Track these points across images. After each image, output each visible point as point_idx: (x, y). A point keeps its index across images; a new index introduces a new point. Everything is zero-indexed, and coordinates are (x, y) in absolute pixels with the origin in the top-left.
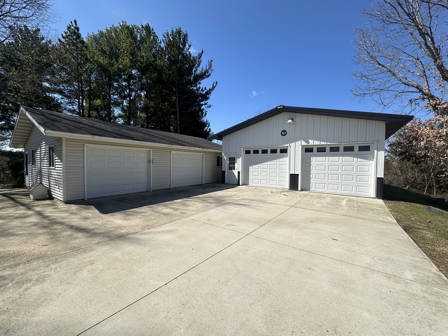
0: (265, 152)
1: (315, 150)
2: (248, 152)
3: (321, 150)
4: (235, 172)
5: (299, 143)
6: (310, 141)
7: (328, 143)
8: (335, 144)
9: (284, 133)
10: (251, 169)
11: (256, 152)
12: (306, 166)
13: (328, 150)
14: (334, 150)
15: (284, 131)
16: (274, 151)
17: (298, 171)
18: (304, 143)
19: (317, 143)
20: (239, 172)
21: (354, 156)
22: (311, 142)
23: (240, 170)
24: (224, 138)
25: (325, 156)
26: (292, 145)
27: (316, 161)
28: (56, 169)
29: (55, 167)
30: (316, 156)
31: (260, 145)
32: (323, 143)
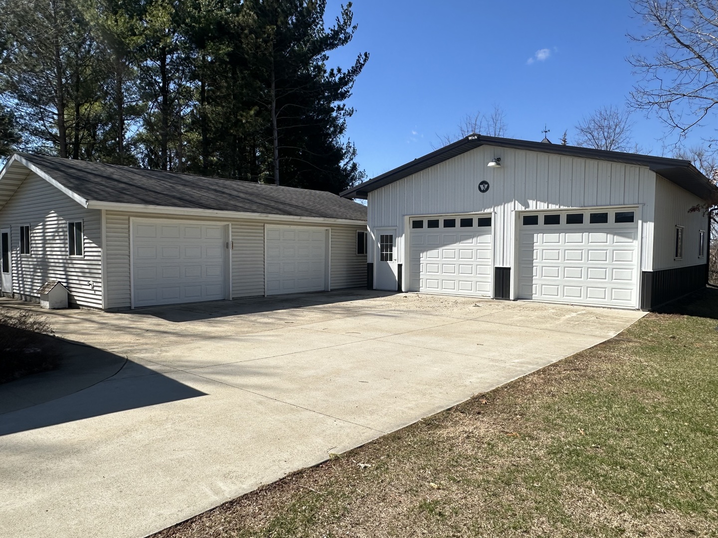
0: (450, 223)
1: (541, 220)
2: (417, 224)
3: (552, 220)
4: (393, 266)
5: (510, 206)
6: (530, 202)
7: (562, 207)
8: (574, 209)
9: (484, 187)
10: (426, 258)
11: (433, 224)
12: (525, 251)
13: (563, 219)
14: (575, 219)
15: (483, 183)
16: (467, 223)
17: (510, 262)
18: (520, 207)
19: (542, 206)
20: (400, 266)
21: (608, 231)
22: (536, 206)
23: (402, 262)
24: (370, 195)
25: (559, 231)
26: (499, 209)
27: (544, 242)
28: (86, 258)
29: (85, 256)
30: (543, 232)
31: (440, 210)
32: (553, 207)
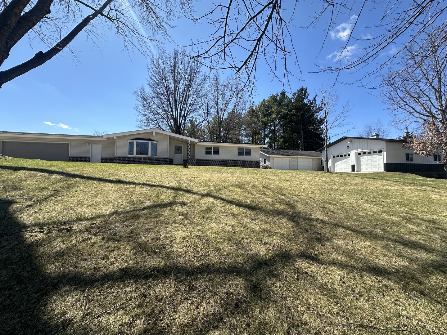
0: (341, 156)
1: (362, 154)
2: (334, 157)
3: (364, 153)
5: (354, 151)
6: (358, 150)
7: (366, 150)
8: (369, 151)
9: (348, 147)
10: (336, 164)
11: (338, 156)
12: (358, 161)
13: (367, 153)
14: (369, 153)
15: (348, 146)
16: (345, 155)
17: (355, 164)
18: (356, 151)
19: (361, 150)
20: (330, 166)
21: (377, 155)
23: (331, 165)
24: (323, 151)
25: (366, 156)
26: (352, 152)
27: (363, 158)
30: (363, 156)
32: (364, 150)
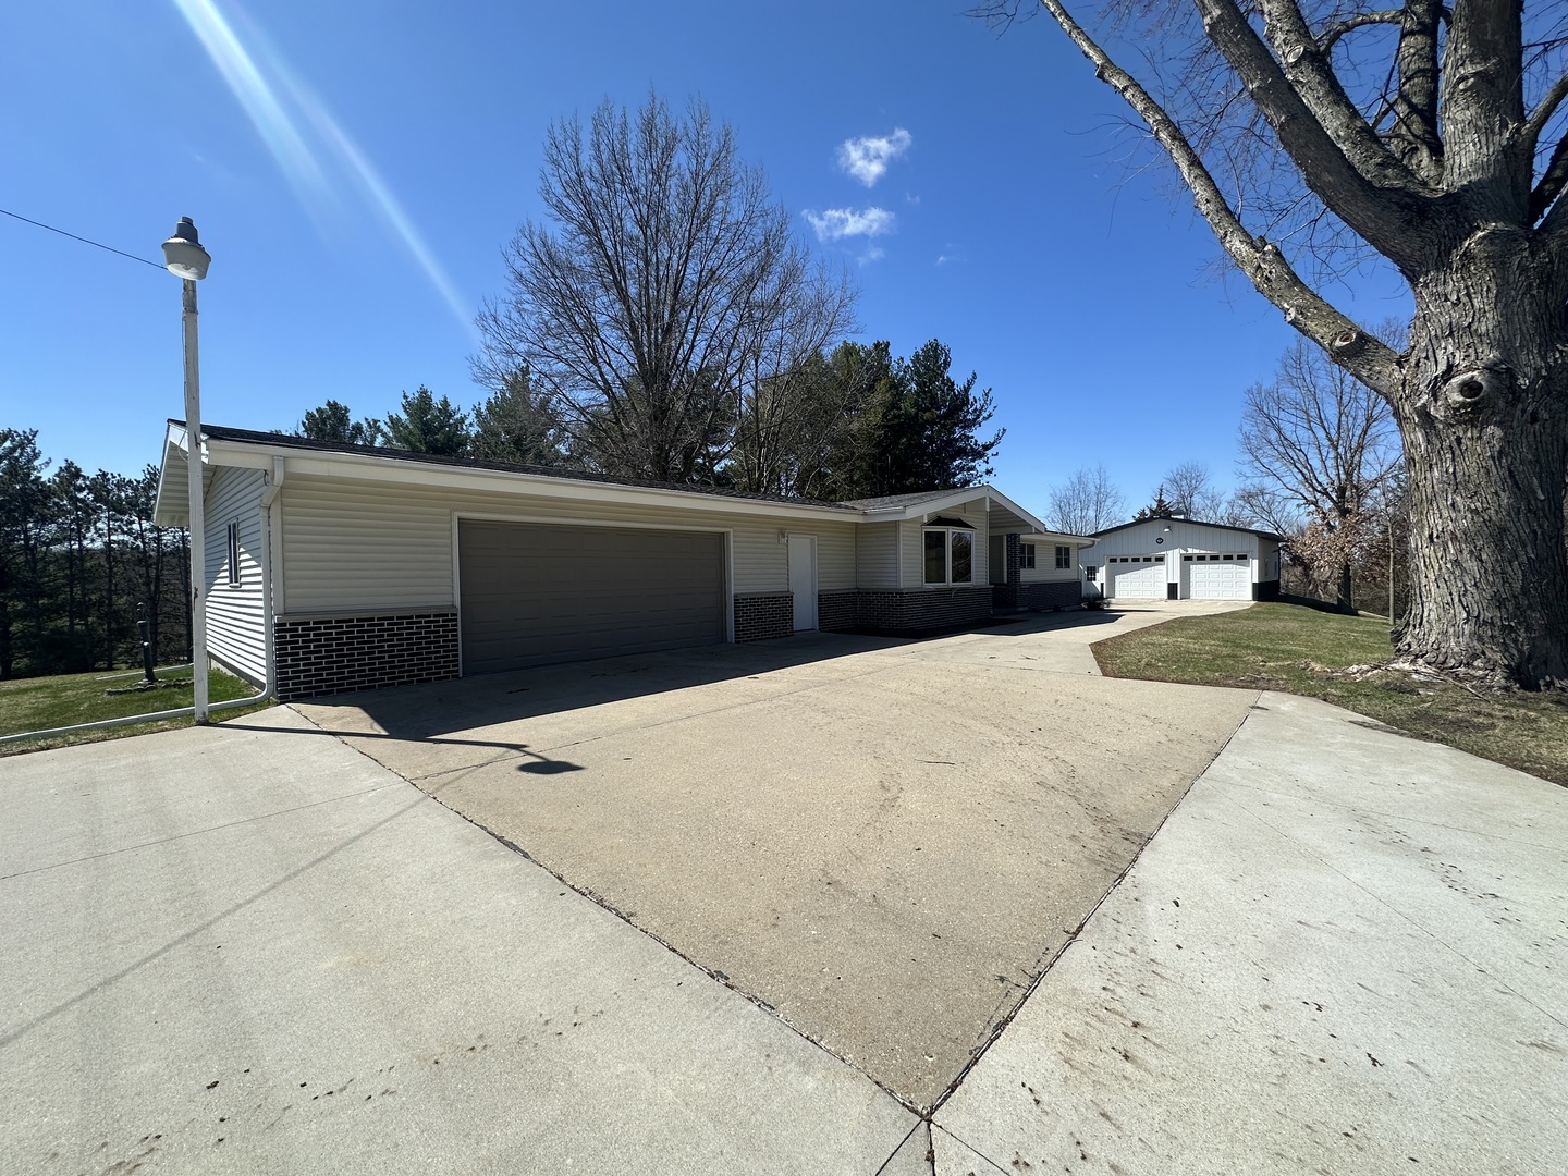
0: (1136, 560)
1: (1195, 558)
2: (1113, 560)
3: (1201, 558)
4: (1097, 584)
5: (1177, 551)
6: (1189, 549)
7: (1208, 552)
8: (1215, 553)
10: (1119, 579)
11: (1124, 560)
12: (1185, 574)
13: (1208, 558)
14: (1214, 558)
15: (1160, 539)
17: (1177, 580)
18: (1183, 552)
19: (1196, 551)
20: (1102, 584)
21: (1232, 564)
22: (1190, 551)
23: (1104, 581)
25: (1206, 564)
26: (1170, 552)
27: (1197, 570)
30: (1196, 564)
31: (1130, 553)
32: (1202, 552)
